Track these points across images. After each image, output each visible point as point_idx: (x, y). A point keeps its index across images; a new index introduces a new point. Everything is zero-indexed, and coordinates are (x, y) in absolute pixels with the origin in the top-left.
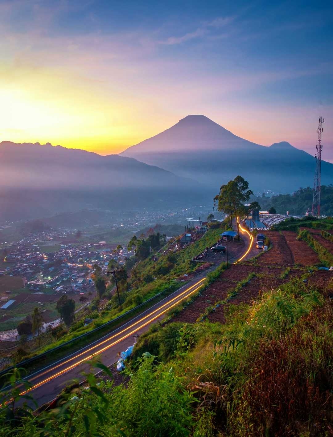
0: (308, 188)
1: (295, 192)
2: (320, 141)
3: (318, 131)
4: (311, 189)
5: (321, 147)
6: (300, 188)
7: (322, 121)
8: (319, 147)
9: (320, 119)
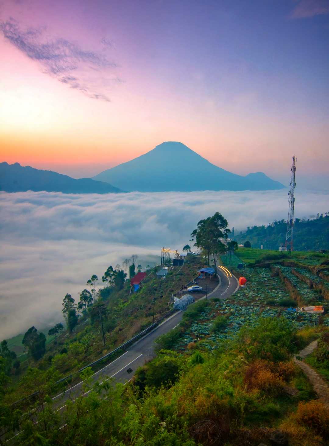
0: (283, 221)
1: (270, 224)
2: (294, 178)
3: (292, 169)
4: (285, 221)
5: (294, 185)
6: (275, 220)
7: (296, 160)
8: (292, 184)
9: (293, 158)
